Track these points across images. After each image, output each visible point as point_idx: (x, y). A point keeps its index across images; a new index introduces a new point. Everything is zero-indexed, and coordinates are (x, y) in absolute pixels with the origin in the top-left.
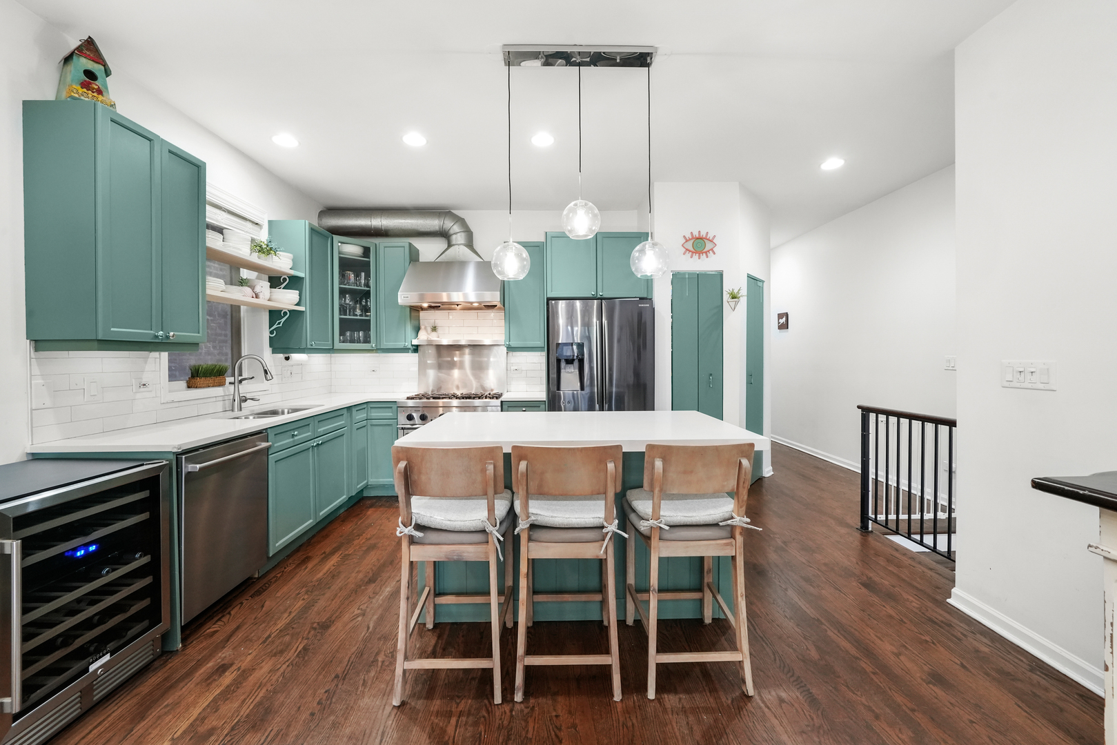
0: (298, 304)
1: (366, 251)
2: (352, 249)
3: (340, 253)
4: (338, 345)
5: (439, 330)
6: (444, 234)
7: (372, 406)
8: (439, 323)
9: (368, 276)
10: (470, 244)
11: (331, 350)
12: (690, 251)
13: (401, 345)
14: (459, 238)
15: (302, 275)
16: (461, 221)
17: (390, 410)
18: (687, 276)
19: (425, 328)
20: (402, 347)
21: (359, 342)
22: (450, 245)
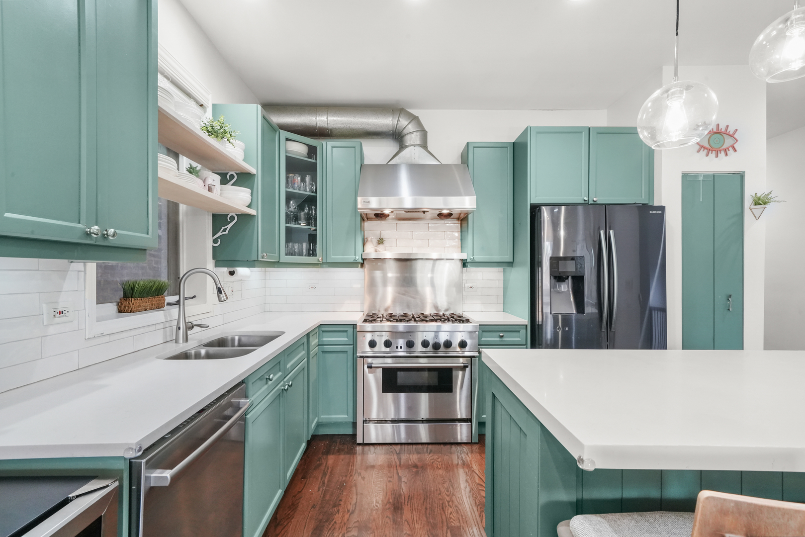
0: (249, 206)
1: (312, 151)
2: (298, 149)
3: (286, 151)
4: (285, 258)
5: (386, 243)
6: (397, 136)
7: (324, 329)
8: (385, 235)
9: (314, 179)
10: (424, 145)
11: (277, 264)
12: (705, 148)
13: (350, 258)
14: (413, 138)
15: (253, 170)
16: (415, 119)
17: (345, 334)
18: (701, 178)
19: (371, 241)
20: (352, 261)
21: (301, 254)
22: (402, 147)
